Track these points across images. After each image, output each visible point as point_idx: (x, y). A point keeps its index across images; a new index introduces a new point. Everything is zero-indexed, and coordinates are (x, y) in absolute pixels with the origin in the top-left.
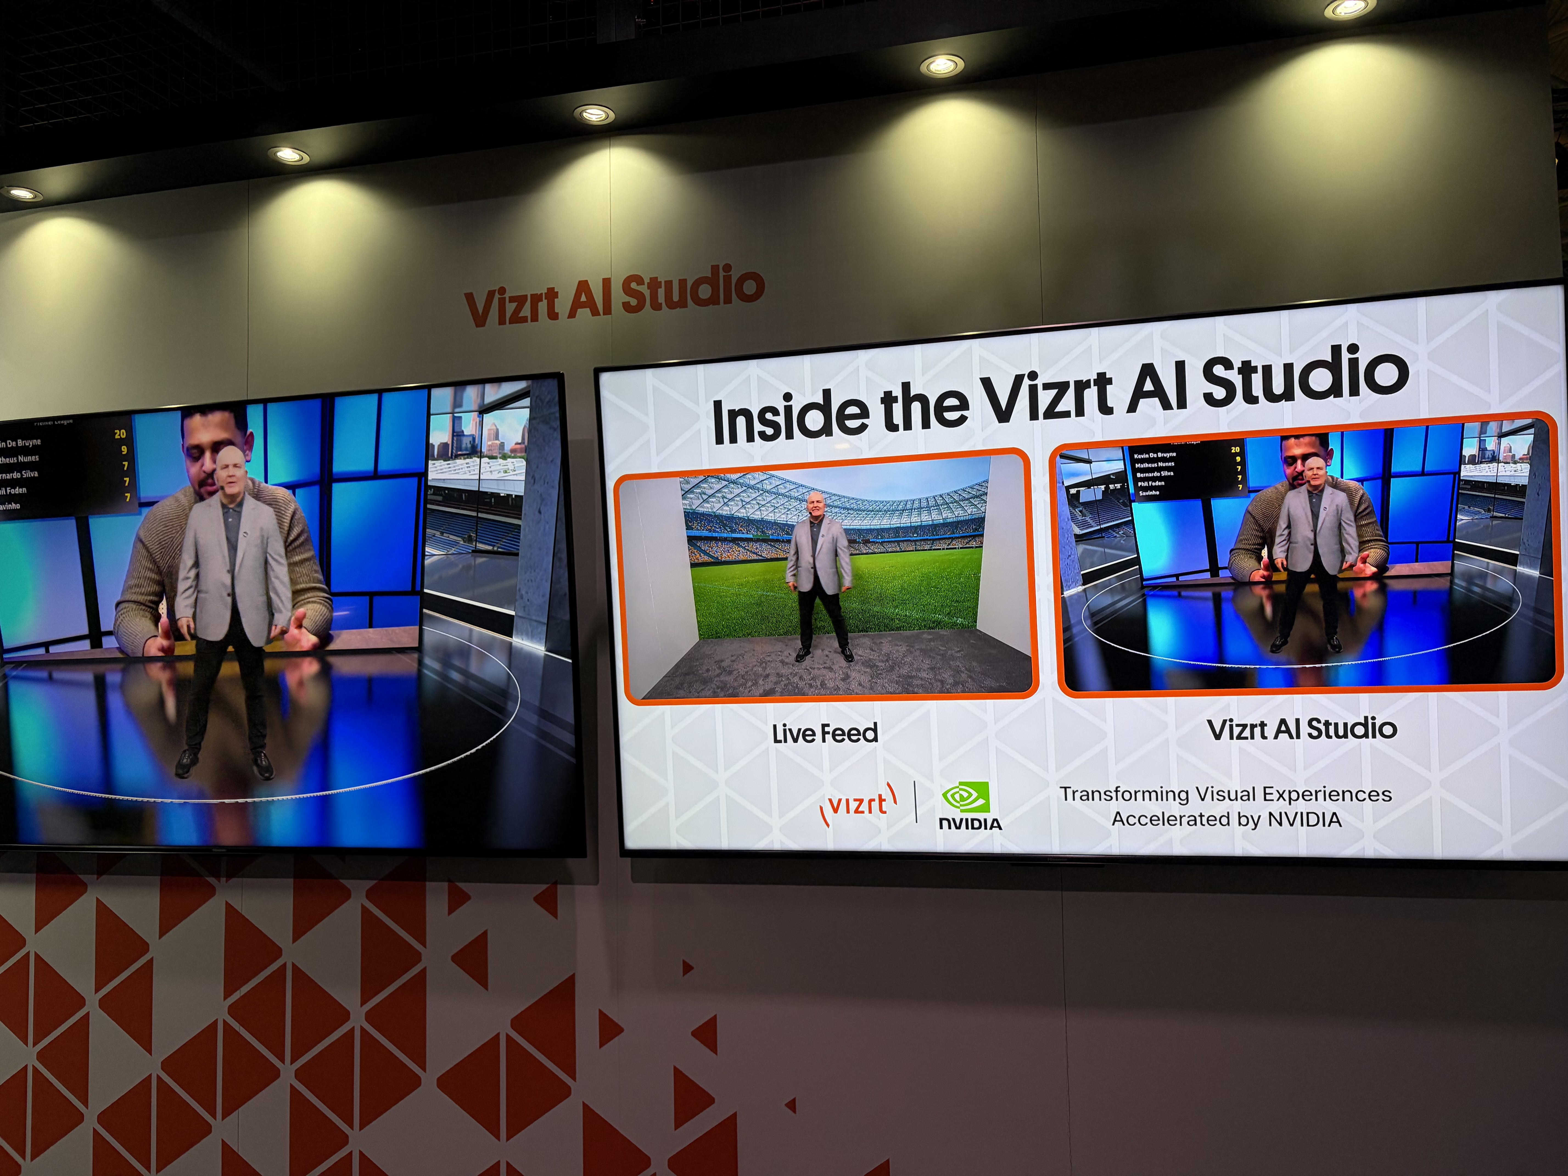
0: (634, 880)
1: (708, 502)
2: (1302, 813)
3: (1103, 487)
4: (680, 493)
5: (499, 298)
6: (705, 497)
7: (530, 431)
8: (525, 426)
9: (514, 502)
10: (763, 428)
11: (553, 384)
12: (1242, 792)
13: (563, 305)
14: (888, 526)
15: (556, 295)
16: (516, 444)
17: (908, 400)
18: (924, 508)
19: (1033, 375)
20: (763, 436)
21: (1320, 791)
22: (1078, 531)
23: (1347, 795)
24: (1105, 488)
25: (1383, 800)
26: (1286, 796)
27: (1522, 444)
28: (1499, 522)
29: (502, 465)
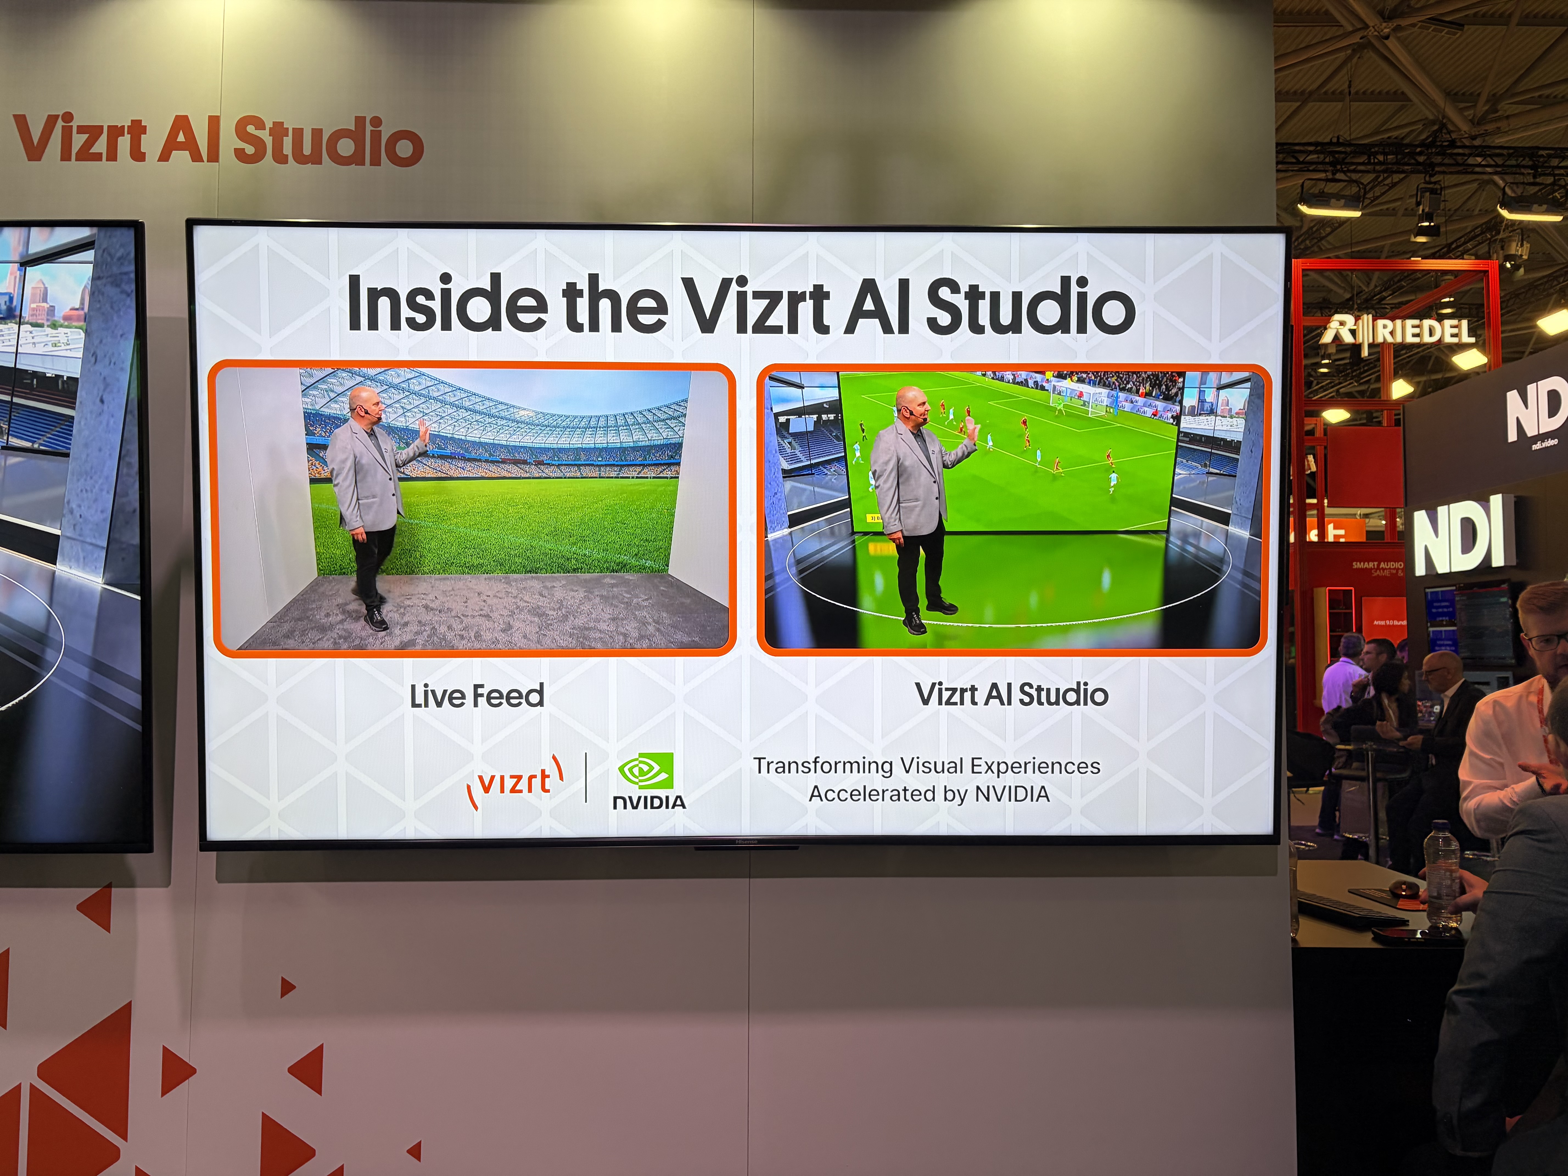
0: (220, 879)
1: (336, 402)
2: (1010, 787)
3: (815, 417)
4: (301, 388)
5: (63, 126)
6: (332, 395)
7: (92, 294)
8: (85, 287)
9: (66, 386)
10: (412, 314)
11: (129, 235)
12: (949, 763)
13: (153, 143)
14: (567, 446)
15: (144, 130)
16: (71, 309)
17: (596, 295)
18: (611, 426)
19: (742, 281)
20: (412, 323)
21: (1030, 762)
22: (786, 466)
23: (1057, 766)
24: (817, 417)
25: (1092, 772)
26: (994, 768)
27: (1239, 397)
28: (1215, 478)
29: (49, 335)
